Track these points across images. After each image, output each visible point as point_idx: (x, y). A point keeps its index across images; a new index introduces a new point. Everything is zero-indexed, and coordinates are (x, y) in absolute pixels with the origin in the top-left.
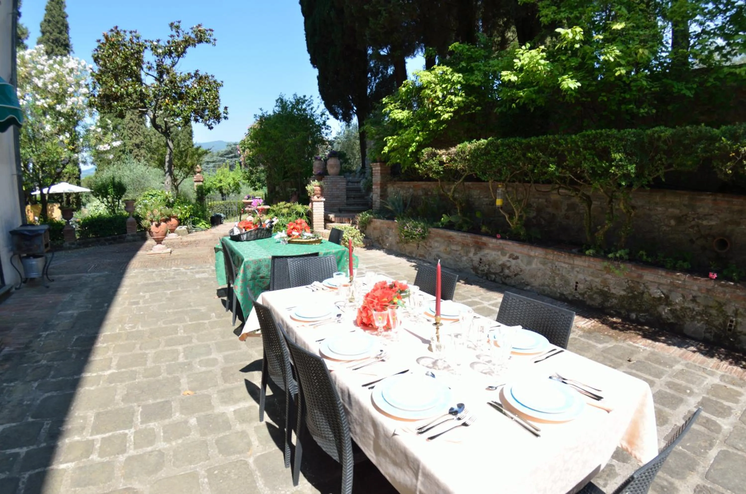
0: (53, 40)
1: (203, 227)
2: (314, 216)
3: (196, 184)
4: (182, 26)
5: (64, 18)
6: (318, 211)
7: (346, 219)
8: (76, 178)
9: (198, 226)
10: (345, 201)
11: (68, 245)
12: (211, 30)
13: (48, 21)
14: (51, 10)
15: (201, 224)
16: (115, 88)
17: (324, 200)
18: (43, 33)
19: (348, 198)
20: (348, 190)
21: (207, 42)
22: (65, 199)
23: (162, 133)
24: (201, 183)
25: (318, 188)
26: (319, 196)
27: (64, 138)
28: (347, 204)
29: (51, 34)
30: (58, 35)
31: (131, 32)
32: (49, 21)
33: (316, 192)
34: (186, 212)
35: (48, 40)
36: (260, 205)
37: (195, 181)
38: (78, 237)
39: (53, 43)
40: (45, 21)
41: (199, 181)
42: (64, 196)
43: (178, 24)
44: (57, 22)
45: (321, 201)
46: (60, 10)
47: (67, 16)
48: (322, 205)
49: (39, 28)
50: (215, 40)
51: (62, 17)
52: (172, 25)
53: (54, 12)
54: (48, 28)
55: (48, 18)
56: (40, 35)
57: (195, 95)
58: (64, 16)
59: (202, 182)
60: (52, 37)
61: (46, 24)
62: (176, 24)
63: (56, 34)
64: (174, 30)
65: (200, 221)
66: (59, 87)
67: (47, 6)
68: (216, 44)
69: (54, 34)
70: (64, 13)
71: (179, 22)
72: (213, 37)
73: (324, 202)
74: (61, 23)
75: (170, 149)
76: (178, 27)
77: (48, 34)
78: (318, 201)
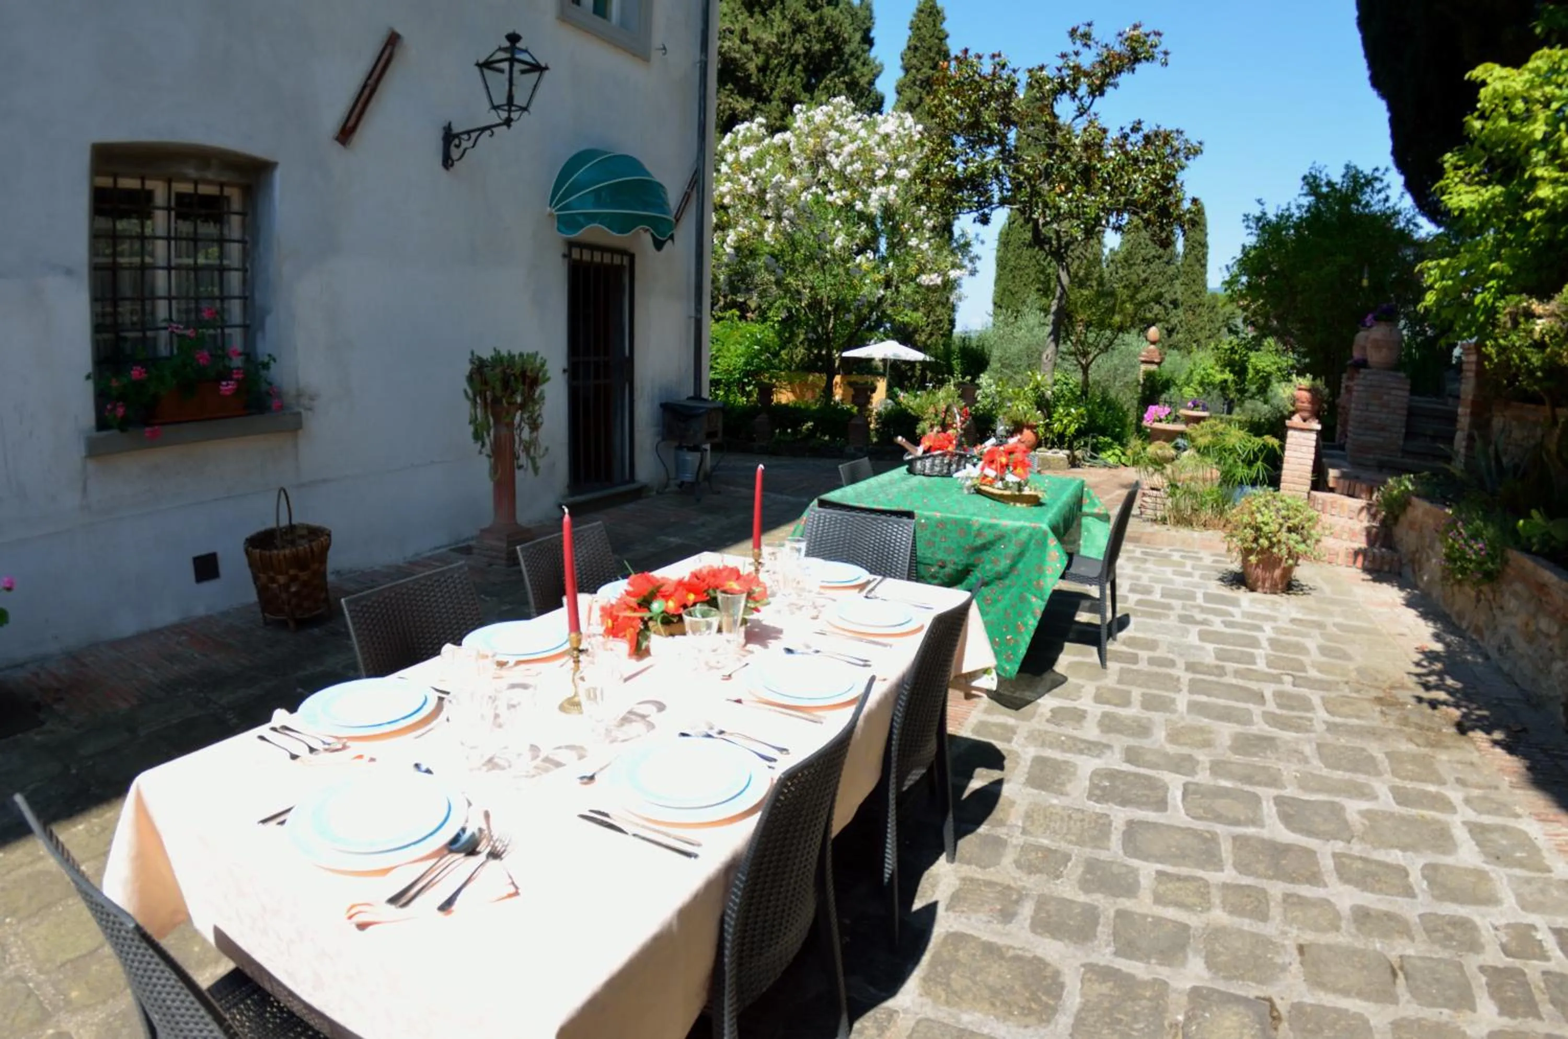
0: (922, 82)
1: (1112, 460)
2: (1285, 466)
3: (1143, 367)
4: (1096, 33)
5: (941, 40)
6: (1299, 455)
7: (1364, 486)
8: (943, 335)
9: (1103, 455)
10: (1401, 442)
11: (853, 451)
12: (1158, 34)
13: (913, 49)
14: (919, 29)
15: (1110, 453)
16: (946, 166)
17: (1319, 427)
18: (907, 70)
19: (1410, 435)
20: (1412, 413)
21: (1147, 59)
22: (918, 373)
23: (1052, 253)
24: (1154, 368)
25: (1305, 395)
26: (1306, 414)
27: (864, 260)
28: (1406, 452)
29: (918, 70)
30: (931, 72)
31: (993, 56)
32: (916, 49)
33: (1299, 404)
34: (1071, 422)
35: (914, 83)
36: (1160, 421)
37: (1143, 362)
38: (875, 440)
39: (921, 86)
40: (909, 48)
41: (1152, 362)
42: (918, 366)
43: (1087, 29)
44: (930, 49)
45: (1311, 430)
46: (935, 25)
47: (947, 36)
48: (1311, 439)
49: (900, 63)
50: (1166, 53)
51: (937, 38)
52: (1073, 33)
53: (924, 30)
54: (914, 61)
55: (913, 42)
56: (901, 74)
57: (1108, 173)
58: (942, 36)
59: (1159, 364)
60: (919, 77)
61: (910, 54)
62: (1082, 30)
63: (927, 71)
64: (1078, 42)
65: (1110, 446)
66: (861, 169)
67: (912, 22)
68: (1169, 62)
69: (924, 70)
70: (941, 31)
71: (1089, 25)
72: (1161, 48)
73: (1319, 433)
74: (935, 49)
75: (1062, 287)
76: (1086, 36)
77: (914, 71)
78: (1302, 430)
